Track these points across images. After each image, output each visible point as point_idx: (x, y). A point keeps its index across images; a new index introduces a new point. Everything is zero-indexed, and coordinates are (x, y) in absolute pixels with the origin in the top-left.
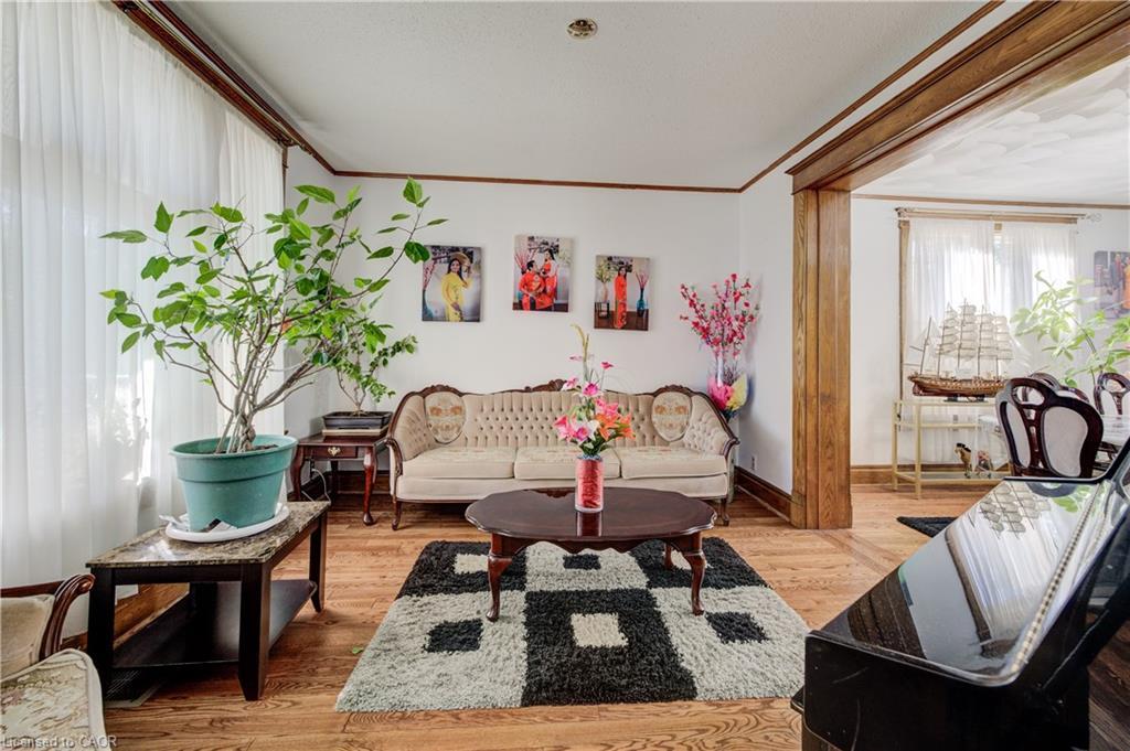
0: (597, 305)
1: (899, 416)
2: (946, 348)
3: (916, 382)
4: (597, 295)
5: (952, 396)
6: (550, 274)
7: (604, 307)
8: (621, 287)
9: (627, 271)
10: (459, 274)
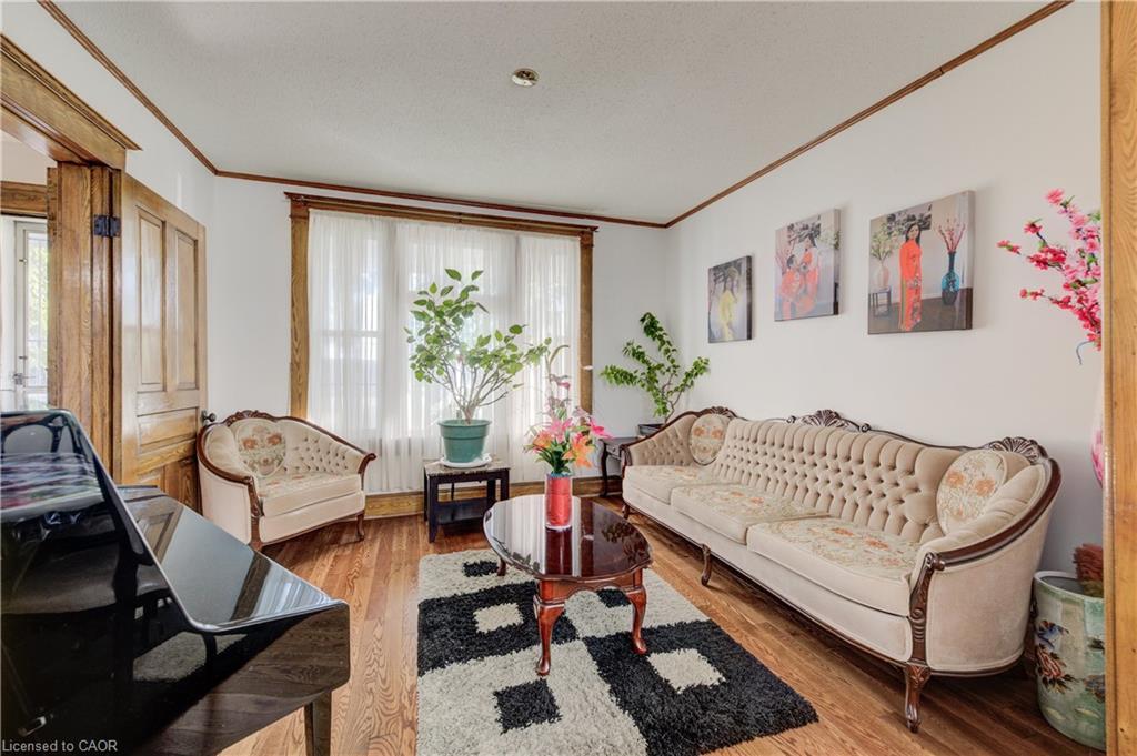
0: (872, 297)
4: (871, 282)
6: (810, 268)
7: (883, 299)
8: (910, 260)
9: (920, 229)
10: (732, 290)
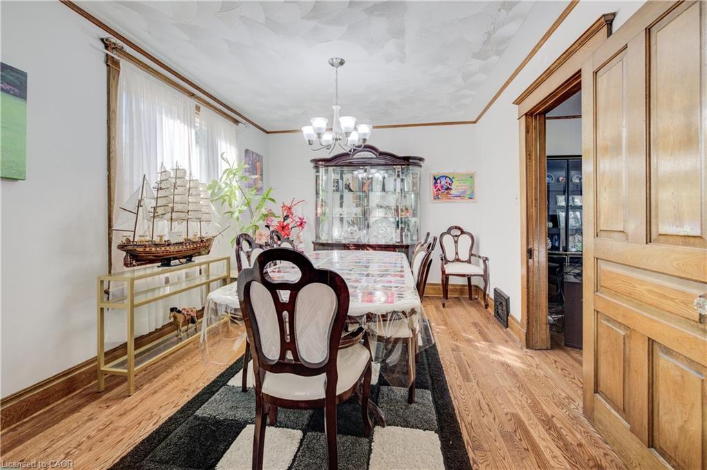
1: (107, 292)
2: (160, 211)
3: (127, 251)
5: (166, 261)
